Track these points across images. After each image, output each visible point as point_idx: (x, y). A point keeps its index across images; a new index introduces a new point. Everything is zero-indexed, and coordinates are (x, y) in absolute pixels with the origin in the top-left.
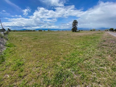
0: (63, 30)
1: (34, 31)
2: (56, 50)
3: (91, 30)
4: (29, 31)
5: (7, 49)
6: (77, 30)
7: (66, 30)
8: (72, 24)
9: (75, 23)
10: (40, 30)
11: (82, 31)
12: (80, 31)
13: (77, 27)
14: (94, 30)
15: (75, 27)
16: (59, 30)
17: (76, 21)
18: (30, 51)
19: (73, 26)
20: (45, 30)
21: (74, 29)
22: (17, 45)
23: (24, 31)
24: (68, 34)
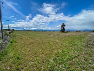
0: (54, 31)
1: (31, 31)
2: (49, 47)
3: (77, 31)
4: (28, 31)
5: (10, 44)
6: (65, 31)
7: (56, 31)
8: (61, 26)
9: (63, 25)
10: (36, 31)
11: (69, 31)
12: (67, 31)
13: (65, 28)
14: (80, 31)
15: (64, 28)
16: (50, 31)
17: (64, 24)
18: (28, 47)
19: (62, 28)
20: (39, 30)
21: (63, 30)
22: (18, 42)
23: (24, 31)
24: (58, 34)
